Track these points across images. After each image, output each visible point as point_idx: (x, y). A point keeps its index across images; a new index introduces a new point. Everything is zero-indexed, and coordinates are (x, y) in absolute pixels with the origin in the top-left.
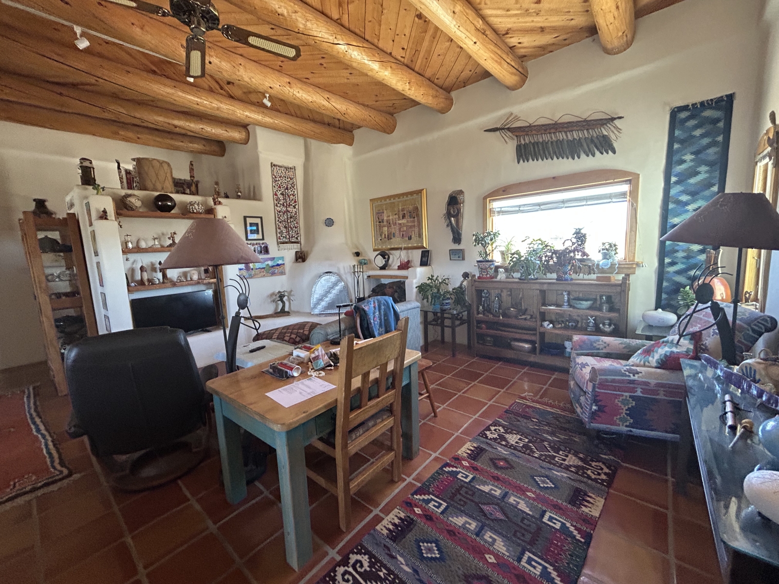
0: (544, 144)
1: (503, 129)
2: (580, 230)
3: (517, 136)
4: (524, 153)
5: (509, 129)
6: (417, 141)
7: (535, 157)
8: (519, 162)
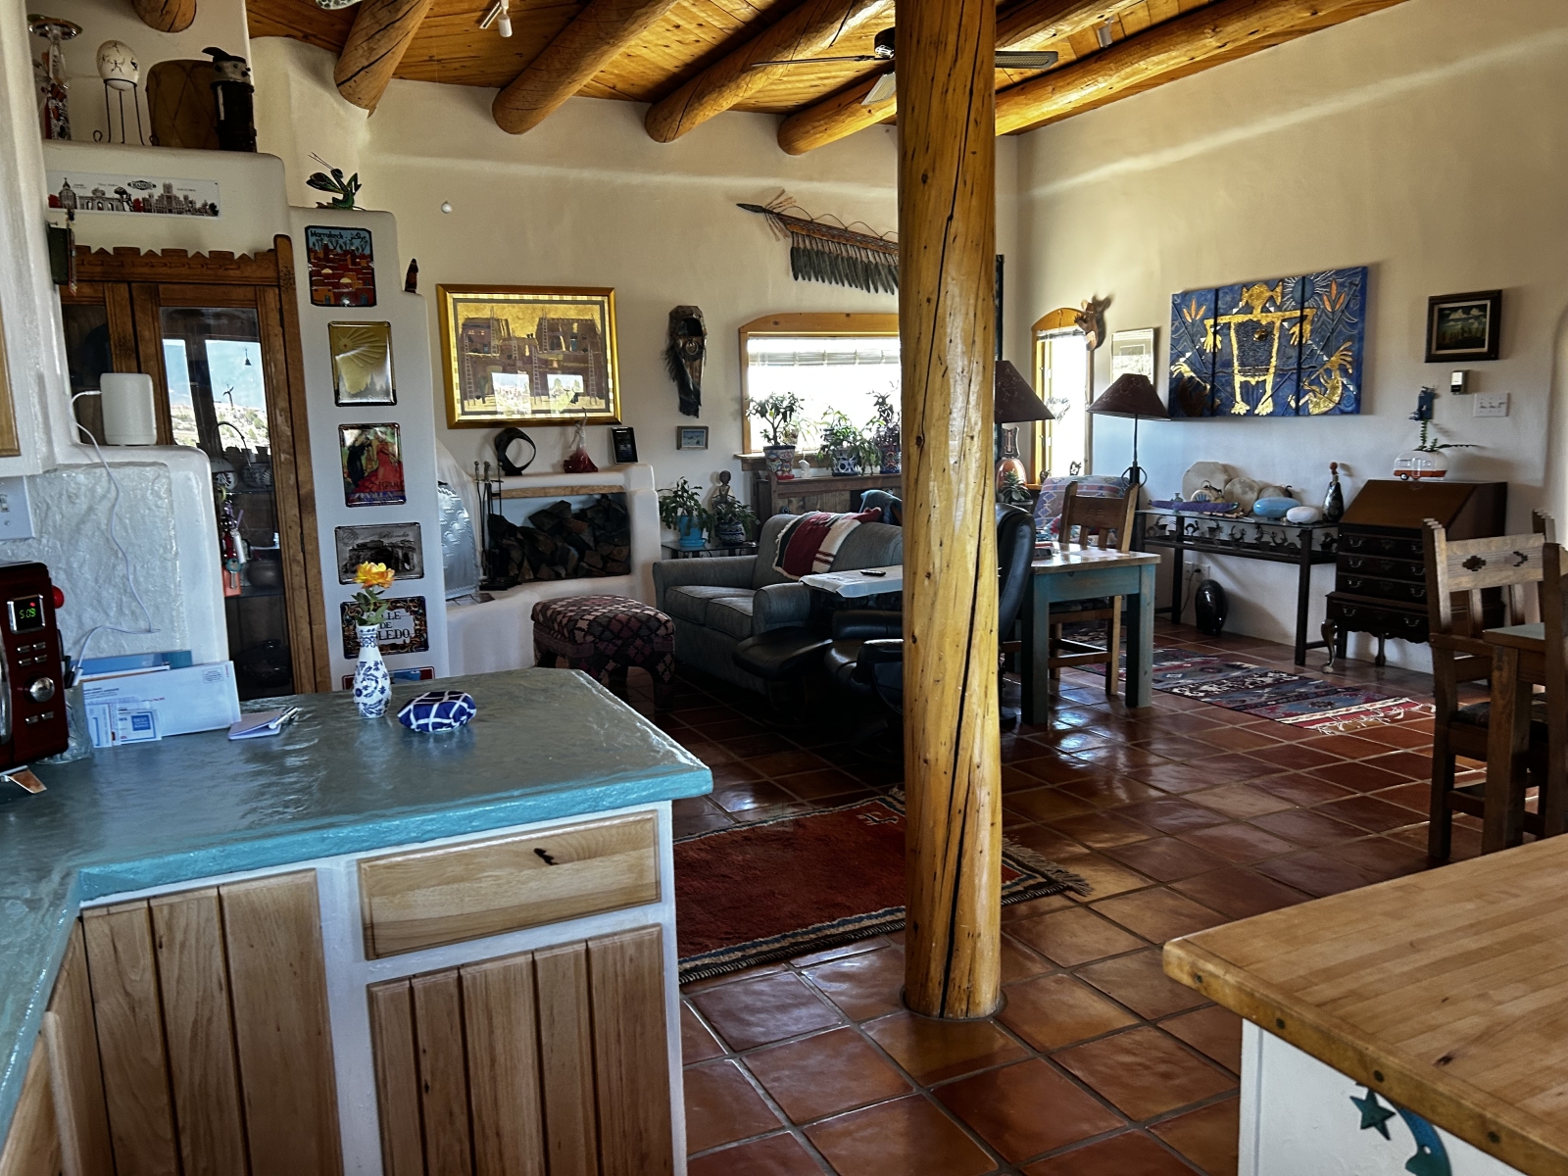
0: (834, 260)
1: (771, 212)
2: (884, 398)
3: (792, 233)
4: (804, 264)
5: (780, 216)
6: (588, 175)
7: (820, 274)
8: (796, 279)
